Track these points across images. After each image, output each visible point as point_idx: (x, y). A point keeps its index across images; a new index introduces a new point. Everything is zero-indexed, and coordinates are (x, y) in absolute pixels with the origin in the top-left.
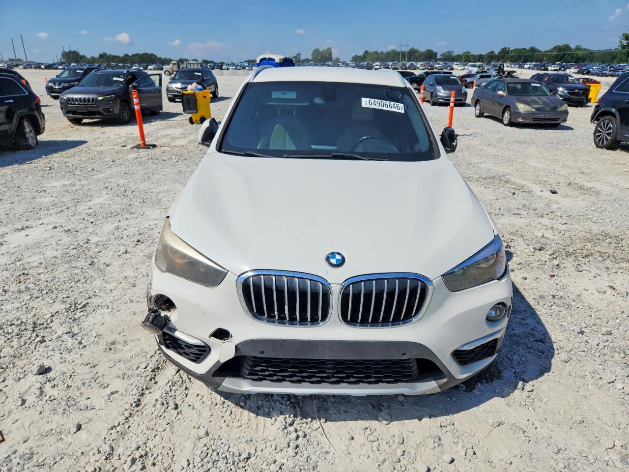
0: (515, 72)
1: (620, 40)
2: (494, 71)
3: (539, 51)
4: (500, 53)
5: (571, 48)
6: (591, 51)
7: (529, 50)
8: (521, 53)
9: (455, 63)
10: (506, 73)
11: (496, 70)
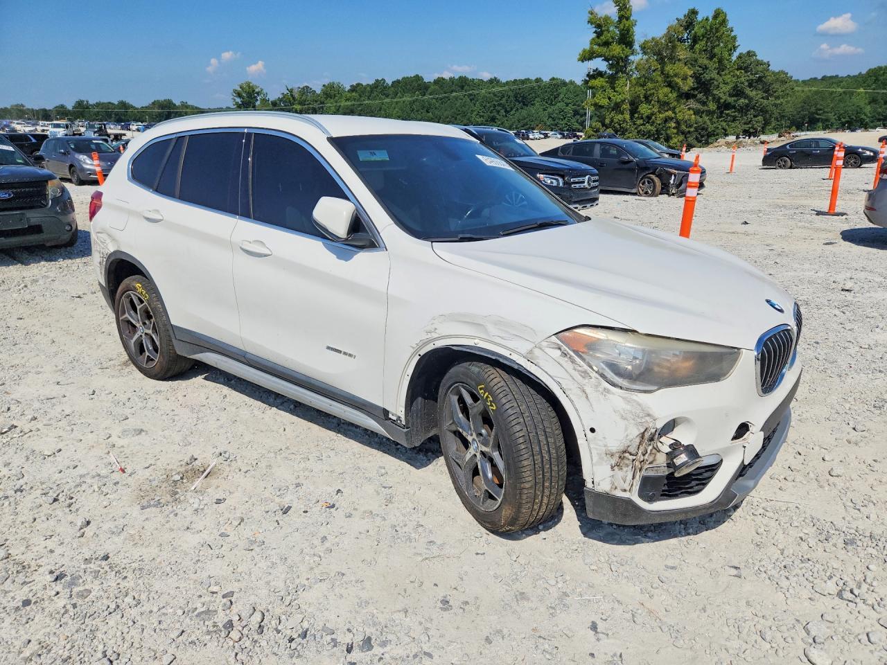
0: (124, 135)
1: (232, 97)
2: (92, 133)
3: (132, 107)
4: (74, 107)
5: (175, 105)
6: (200, 109)
7: (118, 105)
8: (109, 109)
9: (16, 122)
10: (112, 137)
11: (95, 132)
